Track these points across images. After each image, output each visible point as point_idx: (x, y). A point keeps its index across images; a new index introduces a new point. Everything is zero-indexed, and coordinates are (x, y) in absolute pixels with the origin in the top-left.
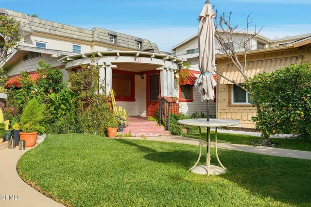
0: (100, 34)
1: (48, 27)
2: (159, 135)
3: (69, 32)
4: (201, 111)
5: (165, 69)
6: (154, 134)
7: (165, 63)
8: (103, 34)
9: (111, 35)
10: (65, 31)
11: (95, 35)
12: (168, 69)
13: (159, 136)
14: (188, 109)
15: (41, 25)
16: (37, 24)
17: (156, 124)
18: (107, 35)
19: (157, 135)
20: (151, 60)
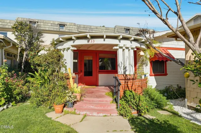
0: (119, 29)
1: (88, 29)
2: (104, 114)
3: (100, 30)
4: (178, 84)
5: (121, 47)
6: (98, 113)
7: (120, 42)
8: (121, 29)
9: (126, 29)
10: (98, 30)
11: (116, 30)
12: (124, 48)
13: (104, 116)
14: (156, 84)
15: (84, 29)
16: (82, 28)
17: (110, 101)
18: (123, 29)
19: (101, 114)
20: (104, 41)
